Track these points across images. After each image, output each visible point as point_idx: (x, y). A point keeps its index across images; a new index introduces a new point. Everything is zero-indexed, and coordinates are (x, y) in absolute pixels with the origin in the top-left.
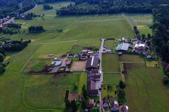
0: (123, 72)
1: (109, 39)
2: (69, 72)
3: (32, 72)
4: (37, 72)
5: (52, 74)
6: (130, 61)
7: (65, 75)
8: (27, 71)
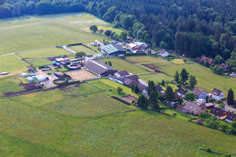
1: (72, 45)
3: (9, 94)
7: (77, 86)
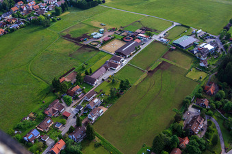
0: (149, 72)
2: (97, 49)
3: (68, 37)
4: (71, 38)
5: (81, 45)
6: (174, 61)
7: (90, 51)
8: (65, 33)
